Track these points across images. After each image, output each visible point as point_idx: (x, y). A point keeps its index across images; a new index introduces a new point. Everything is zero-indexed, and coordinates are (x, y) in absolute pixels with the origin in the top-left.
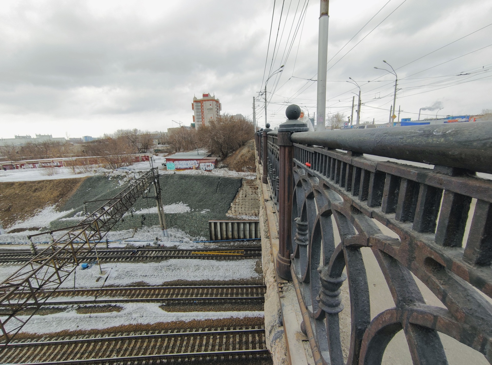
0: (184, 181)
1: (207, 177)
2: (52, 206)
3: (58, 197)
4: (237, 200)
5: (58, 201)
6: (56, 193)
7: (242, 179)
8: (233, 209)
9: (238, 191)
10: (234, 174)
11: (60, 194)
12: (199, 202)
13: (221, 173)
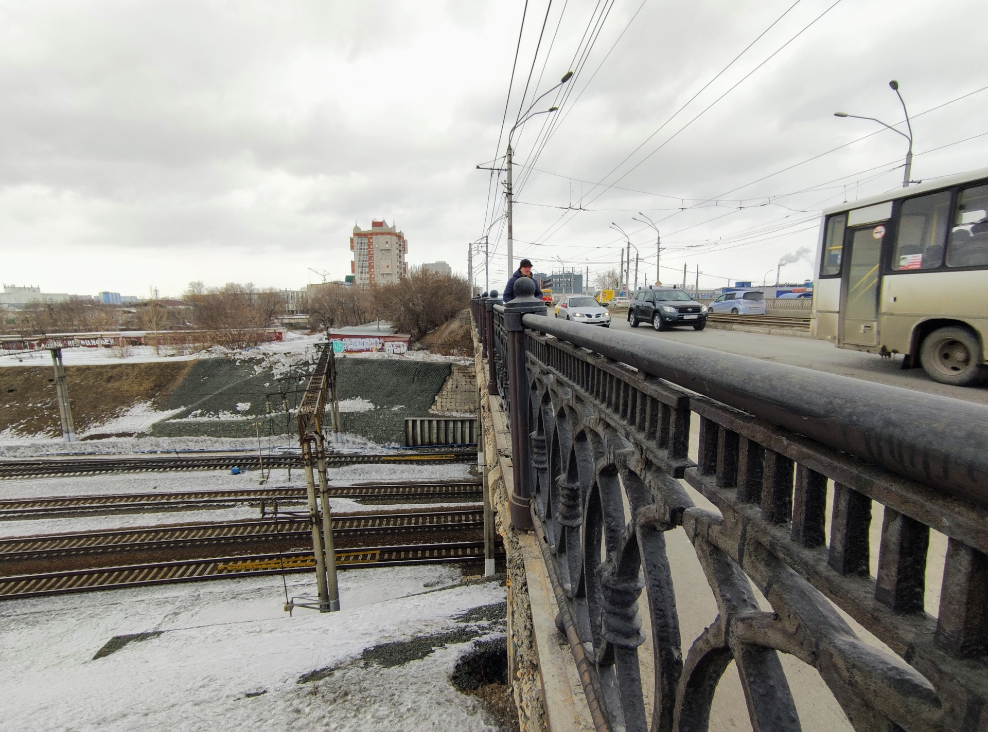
0: (361, 368)
1: (398, 362)
2: (146, 403)
3: (152, 389)
4: (444, 393)
5: (154, 396)
6: (148, 384)
7: (451, 364)
8: (438, 404)
9: (445, 381)
10: (438, 358)
11: (155, 386)
12: (387, 396)
13: (418, 356)
